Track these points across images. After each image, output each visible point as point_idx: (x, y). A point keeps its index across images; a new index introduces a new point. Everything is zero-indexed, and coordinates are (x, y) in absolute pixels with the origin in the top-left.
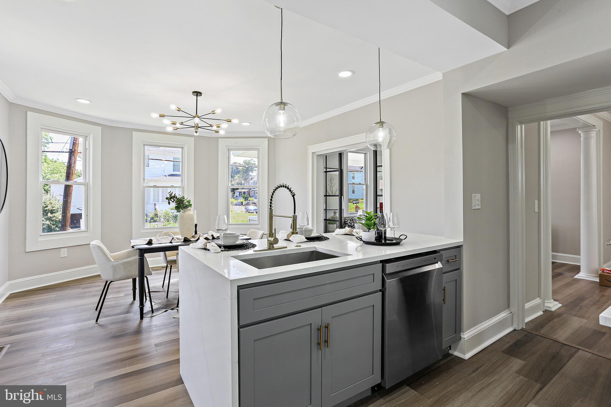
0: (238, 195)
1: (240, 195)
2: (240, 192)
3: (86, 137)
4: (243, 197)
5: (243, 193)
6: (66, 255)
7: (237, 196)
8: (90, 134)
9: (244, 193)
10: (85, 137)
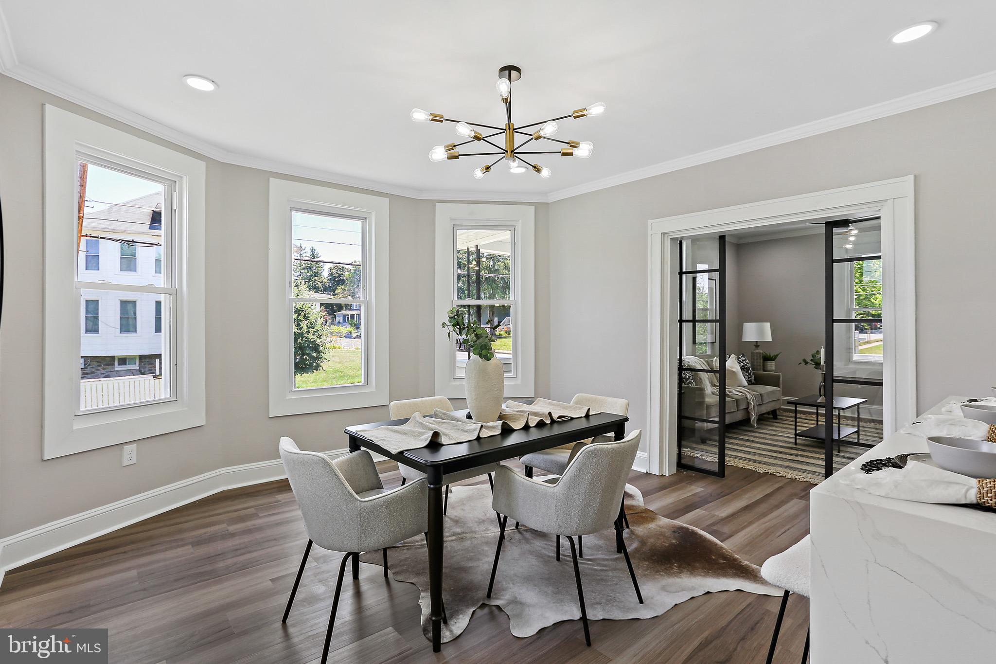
0: (341, 321)
1: (344, 320)
2: (344, 316)
3: (174, 183)
4: (350, 324)
5: (349, 317)
6: (134, 461)
7: (339, 322)
8: (181, 177)
9: (352, 316)
10: (170, 183)
